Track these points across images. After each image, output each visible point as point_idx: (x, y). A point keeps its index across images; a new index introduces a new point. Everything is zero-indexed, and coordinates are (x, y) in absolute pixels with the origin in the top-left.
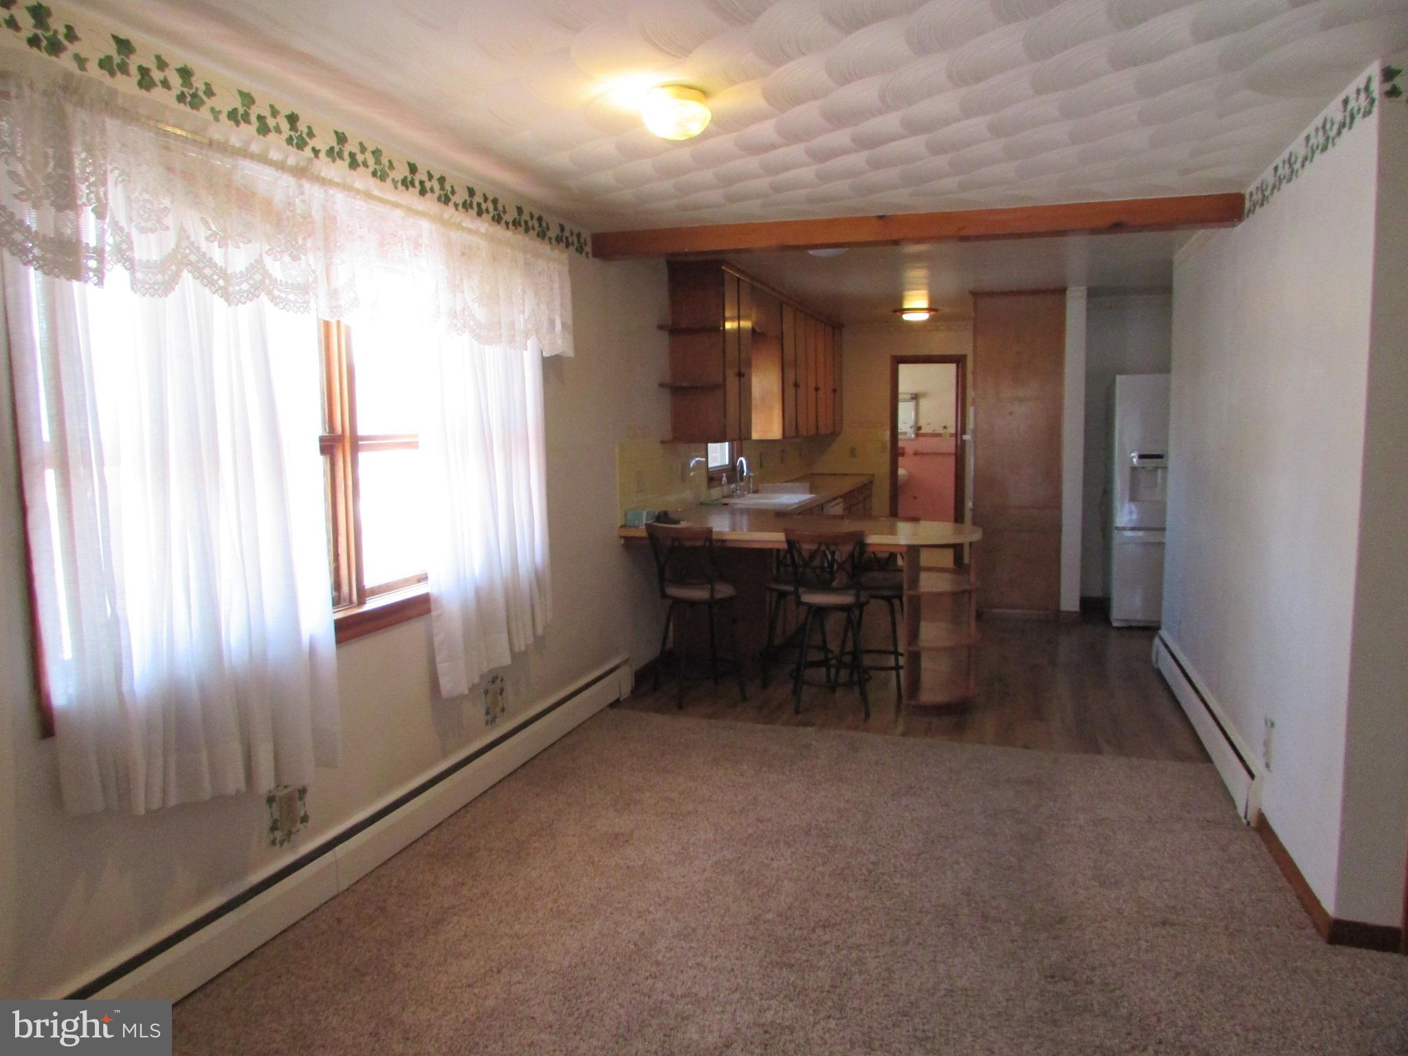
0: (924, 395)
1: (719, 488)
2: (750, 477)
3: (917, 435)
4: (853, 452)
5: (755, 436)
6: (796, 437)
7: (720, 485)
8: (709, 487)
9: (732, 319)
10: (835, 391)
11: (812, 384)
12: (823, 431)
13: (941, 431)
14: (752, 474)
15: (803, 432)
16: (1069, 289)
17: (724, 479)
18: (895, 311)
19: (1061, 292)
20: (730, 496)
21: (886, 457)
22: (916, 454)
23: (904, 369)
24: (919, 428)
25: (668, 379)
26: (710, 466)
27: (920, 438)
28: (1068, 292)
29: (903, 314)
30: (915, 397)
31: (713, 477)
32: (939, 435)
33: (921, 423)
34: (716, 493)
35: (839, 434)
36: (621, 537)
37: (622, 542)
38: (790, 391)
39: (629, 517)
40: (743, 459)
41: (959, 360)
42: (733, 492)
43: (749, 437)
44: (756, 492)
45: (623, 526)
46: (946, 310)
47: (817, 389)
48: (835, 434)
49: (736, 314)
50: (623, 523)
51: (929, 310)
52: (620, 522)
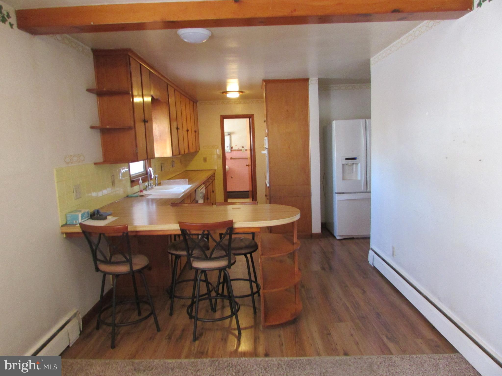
0: (233, 133)
1: (139, 185)
2: (156, 177)
3: (231, 151)
4: (205, 160)
5: (157, 155)
6: (179, 155)
7: (138, 184)
8: (132, 186)
9: (138, 96)
10: (195, 132)
11: (185, 129)
12: (191, 151)
13: (241, 148)
14: (157, 176)
15: (182, 152)
16: (310, 79)
17: (141, 181)
18: (223, 93)
19: (306, 80)
20: (145, 189)
21: (221, 161)
22: (231, 159)
23: (227, 122)
24: (232, 148)
25: (97, 123)
26: (131, 174)
27: (233, 152)
28: (309, 81)
29: (227, 94)
30: (230, 134)
31: (133, 181)
32: (241, 150)
33: (233, 145)
34: (136, 188)
35: (198, 151)
36: (62, 233)
37: (65, 236)
38: (175, 131)
39: (68, 219)
40: (150, 169)
41: (250, 117)
42: (146, 187)
43: (153, 157)
44: (159, 184)
45: (65, 225)
46: (247, 92)
47: (187, 131)
48: (196, 152)
49: (140, 93)
50: (64, 223)
51: (240, 92)
52: (61, 222)
